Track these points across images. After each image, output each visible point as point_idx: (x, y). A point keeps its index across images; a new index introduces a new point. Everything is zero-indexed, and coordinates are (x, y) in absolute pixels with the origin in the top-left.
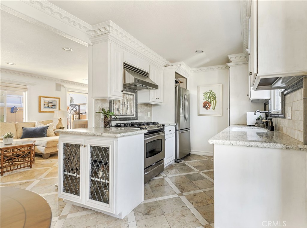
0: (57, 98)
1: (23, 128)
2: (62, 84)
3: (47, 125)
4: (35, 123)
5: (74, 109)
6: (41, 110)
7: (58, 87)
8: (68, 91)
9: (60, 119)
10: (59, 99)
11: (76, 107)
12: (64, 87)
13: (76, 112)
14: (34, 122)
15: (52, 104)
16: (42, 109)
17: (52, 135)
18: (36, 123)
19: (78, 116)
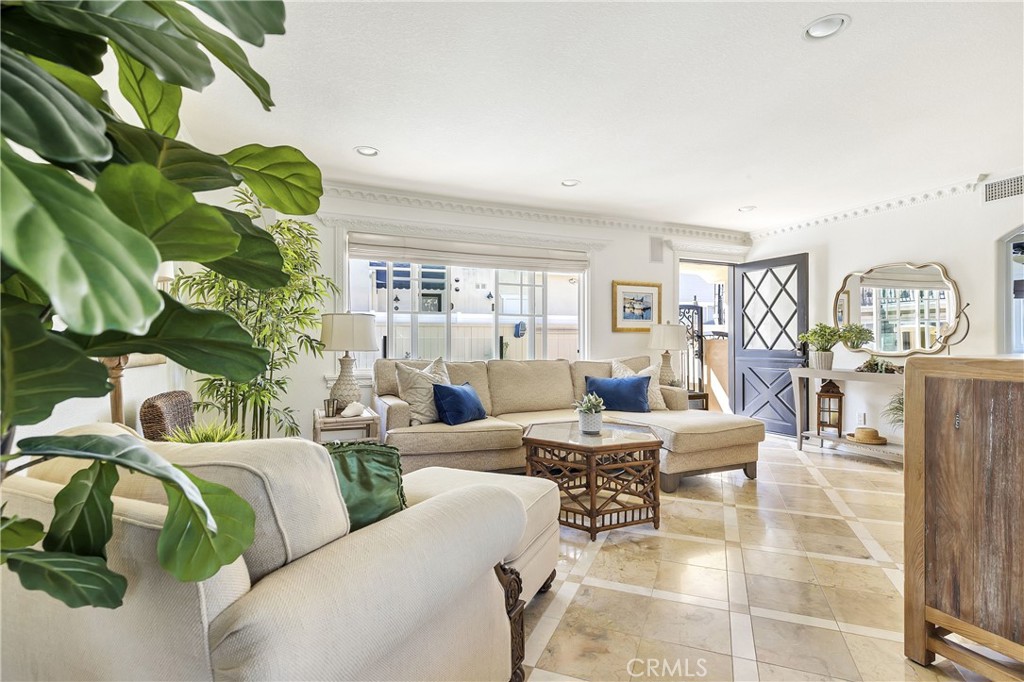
0: (653, 286)
1: (586, 378)
2: (666, 238)
3: (643, 373)
4: (610, 365)
5: (684, 320)
6: (619, 326)
7: (658, 246)
8: (681, 260)
9: (667, 352)
10: (659, 287)
11: (691, 314)
12: (671, 248)
13: (691, 331)
14: (608, 360)
15: (642, 307)
16: (621, 323)
17: (659, 407)
18: (614, 366)
19: (696, 344)
